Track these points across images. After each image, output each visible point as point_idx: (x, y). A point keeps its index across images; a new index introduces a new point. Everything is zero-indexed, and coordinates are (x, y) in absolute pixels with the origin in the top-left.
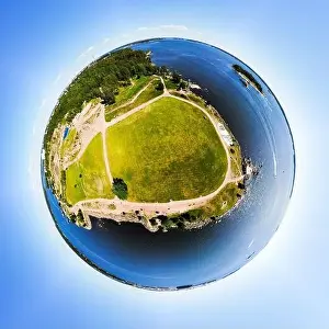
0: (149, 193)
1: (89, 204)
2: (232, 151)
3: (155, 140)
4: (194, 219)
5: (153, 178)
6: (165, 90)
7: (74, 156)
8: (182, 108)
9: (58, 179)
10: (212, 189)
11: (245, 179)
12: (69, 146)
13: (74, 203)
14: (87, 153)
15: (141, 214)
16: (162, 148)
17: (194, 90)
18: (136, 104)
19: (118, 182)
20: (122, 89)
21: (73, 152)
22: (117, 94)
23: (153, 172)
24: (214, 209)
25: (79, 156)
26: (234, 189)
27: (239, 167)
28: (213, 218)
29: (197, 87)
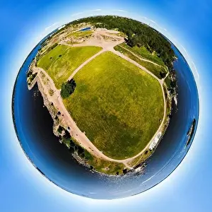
0: (79, 112)
1: (44, 76)
2: (146, 152)
3: (124, 91)
4: (83, 156)
5: (93, 109)
6: (163, 79)
7: (72, 43)
8: (159, 99)
9: (50, 45)
10: (112, 156)
11: (131, 171)
12: (78, 36)
13: (39, 66)
14: (79, 49)
16: (121, 101)
17: (173, 101)
18: (141, 63)
19: (72, 83)
20: (144, 48)
21: (74, 41)
22: (139, 46)
23: (97, 106)
24: (99, 165)
25: (75, 45)
26: (120, 168)
27: (138, 163)
28: (92, 168)
29: (176, 102)
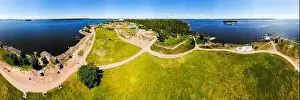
1: (91, 39)
6: (196, 44)
7: (122, 35)
8: (210, 57)
12: (127, 32)
13: (96, 31)
14: (125, 44)
15: (57, 66)
17: (213, 41)
19: (99, 74)
20: (171, 37)
22: (167, 38)
25: (122, 39)
27: (266, 44)
29: (214, 38)
